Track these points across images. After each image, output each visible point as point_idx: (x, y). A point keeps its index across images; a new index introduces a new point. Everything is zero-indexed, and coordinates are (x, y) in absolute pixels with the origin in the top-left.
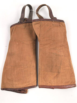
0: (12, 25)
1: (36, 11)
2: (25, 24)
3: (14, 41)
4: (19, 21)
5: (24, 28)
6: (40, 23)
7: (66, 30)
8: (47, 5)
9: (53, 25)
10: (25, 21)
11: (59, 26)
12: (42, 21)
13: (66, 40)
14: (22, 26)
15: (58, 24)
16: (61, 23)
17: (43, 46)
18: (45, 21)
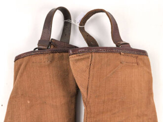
0: (18, 54)
1: (80, 25)
2: (51, 55)
3: (22, 95)
4: (37, 46)
5: (49, 66)
6: (88, 58)
7: (151, 74)
8: (107, 11)
9: (121, 63)
10: (52, 47)
11: (136, 64)
12: (93, 54)
13: (151, 100)
14: (44, 59)
15: (134, 60)
16: (140, 57)
17: (94, 117)
18: (101, 54)
